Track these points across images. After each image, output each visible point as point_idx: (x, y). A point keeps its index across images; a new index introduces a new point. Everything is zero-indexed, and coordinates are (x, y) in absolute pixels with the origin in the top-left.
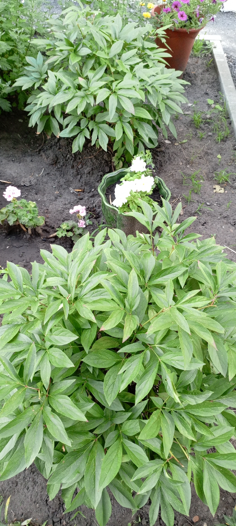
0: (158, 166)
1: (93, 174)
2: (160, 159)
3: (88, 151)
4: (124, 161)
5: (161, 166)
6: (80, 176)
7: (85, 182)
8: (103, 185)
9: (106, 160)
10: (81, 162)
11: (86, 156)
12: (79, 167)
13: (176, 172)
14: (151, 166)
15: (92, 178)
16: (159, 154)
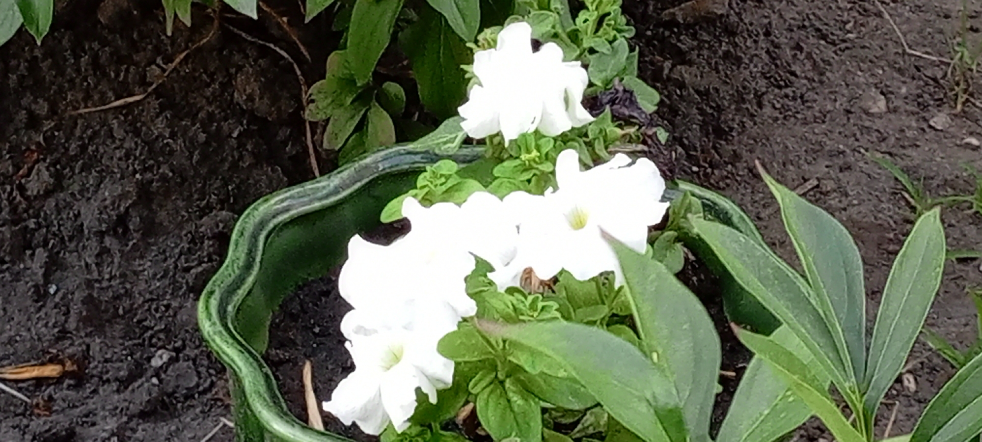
0: (694, 134)
1: (150, 229)
2: (703, 84)
3: (105, 56)
4: (408, 115)
5: (721, 133)
6: (41, 254)
7: (89, 301)
8: (240, 281)
9: (253, 117)
10: (48, 148)
11: (87, 97)
12: (33, 187)
13: (846, 168)
14: (629, 97)
15: (146, 266)
16: (686, 43)
